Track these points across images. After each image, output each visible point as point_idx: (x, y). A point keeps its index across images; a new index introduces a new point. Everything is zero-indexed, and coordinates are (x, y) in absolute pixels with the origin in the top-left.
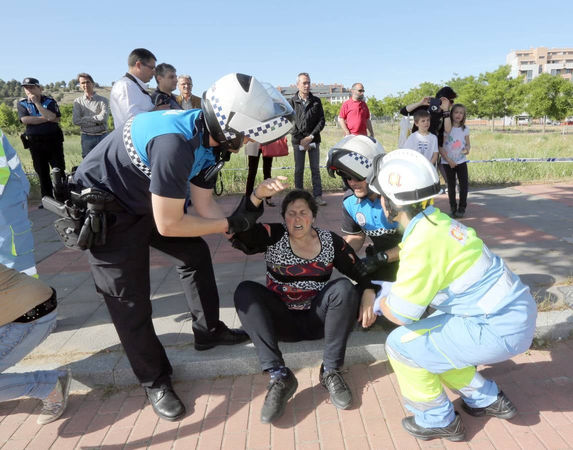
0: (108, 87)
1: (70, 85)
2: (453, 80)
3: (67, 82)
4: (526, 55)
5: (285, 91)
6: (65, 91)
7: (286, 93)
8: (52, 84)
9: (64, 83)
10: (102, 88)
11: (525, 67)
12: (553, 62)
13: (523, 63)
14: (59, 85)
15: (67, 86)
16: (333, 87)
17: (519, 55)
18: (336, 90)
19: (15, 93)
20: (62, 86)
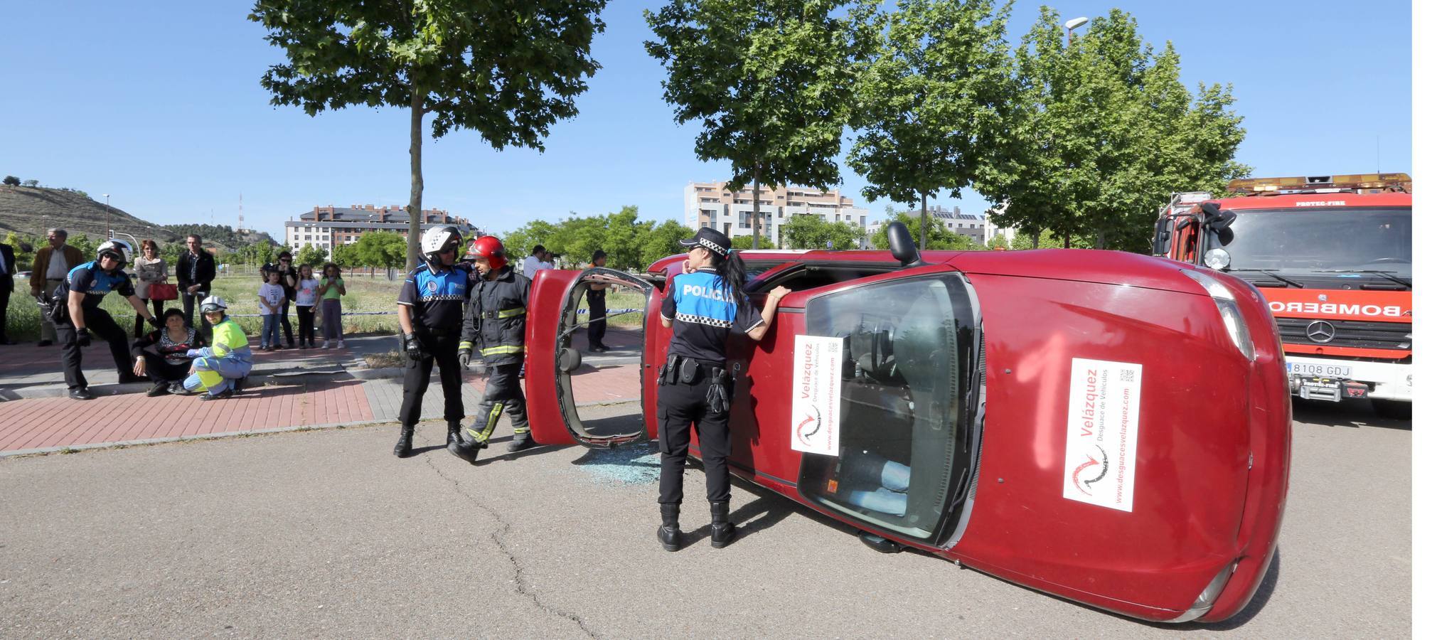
2: (571, 219)
4: (708, 189)
5: (342, 214)
7: (343, 218)
11: (706, 206)
12: (742, 202)
13: (704, 200)
16: (430, 215)
17: (699, 189)
18: (435, 219)
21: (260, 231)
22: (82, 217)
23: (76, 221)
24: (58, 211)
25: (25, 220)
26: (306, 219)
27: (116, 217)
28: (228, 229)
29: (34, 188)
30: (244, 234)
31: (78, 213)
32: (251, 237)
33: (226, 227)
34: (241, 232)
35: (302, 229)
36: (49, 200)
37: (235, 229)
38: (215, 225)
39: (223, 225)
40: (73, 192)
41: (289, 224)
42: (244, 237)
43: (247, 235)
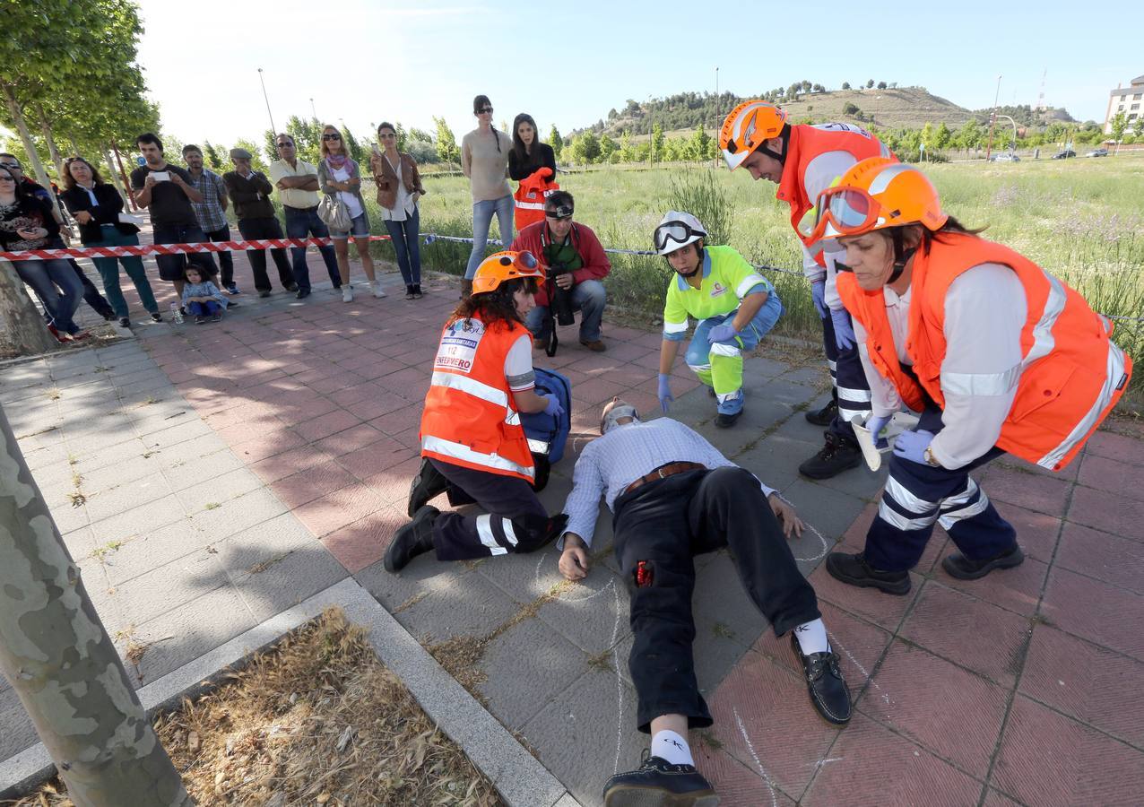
0: (836, 92)
1: (789, 92)
3: (786, 90)
6: (781, 102)
8: (768, 93)
9: (782, 91)
10: (829, 93)
14: (775, 93)
15: (785, 94)
19: (727, 110)
20: (779, 95)
21: (1057, 107)
22: (922, 110)
23: (917, 113)
24: (907, 107)
25: (887, 116)
26: (1138, 84)
27: (944, 107)
28: (1027, 108)
29: (894, 89)
30: (1041, 112)
31: (918, 107)
32: (1048, 114)
33: (1026, 106)
34: (1039, 111)
35: (1130, 98)
36: (903, 98)
37: (1033, 108)
38: (1016, 106)
39: (1023, 106)
40: (917, 89)
41: (1114, 93)
42: (1041, 115)
43: (1044, 112)
